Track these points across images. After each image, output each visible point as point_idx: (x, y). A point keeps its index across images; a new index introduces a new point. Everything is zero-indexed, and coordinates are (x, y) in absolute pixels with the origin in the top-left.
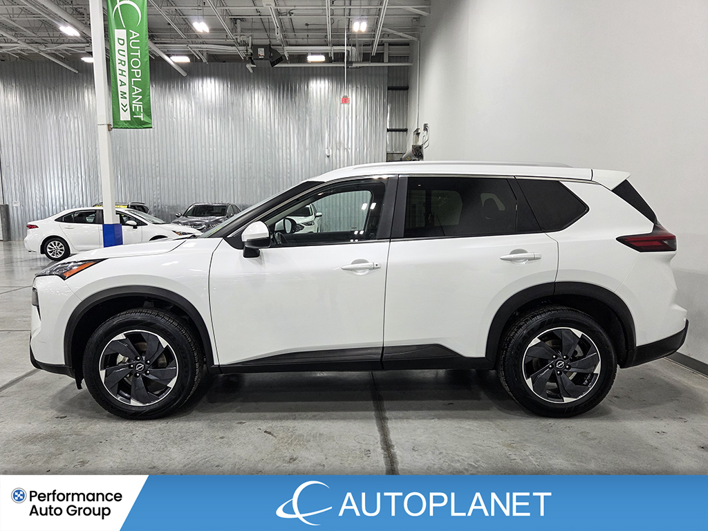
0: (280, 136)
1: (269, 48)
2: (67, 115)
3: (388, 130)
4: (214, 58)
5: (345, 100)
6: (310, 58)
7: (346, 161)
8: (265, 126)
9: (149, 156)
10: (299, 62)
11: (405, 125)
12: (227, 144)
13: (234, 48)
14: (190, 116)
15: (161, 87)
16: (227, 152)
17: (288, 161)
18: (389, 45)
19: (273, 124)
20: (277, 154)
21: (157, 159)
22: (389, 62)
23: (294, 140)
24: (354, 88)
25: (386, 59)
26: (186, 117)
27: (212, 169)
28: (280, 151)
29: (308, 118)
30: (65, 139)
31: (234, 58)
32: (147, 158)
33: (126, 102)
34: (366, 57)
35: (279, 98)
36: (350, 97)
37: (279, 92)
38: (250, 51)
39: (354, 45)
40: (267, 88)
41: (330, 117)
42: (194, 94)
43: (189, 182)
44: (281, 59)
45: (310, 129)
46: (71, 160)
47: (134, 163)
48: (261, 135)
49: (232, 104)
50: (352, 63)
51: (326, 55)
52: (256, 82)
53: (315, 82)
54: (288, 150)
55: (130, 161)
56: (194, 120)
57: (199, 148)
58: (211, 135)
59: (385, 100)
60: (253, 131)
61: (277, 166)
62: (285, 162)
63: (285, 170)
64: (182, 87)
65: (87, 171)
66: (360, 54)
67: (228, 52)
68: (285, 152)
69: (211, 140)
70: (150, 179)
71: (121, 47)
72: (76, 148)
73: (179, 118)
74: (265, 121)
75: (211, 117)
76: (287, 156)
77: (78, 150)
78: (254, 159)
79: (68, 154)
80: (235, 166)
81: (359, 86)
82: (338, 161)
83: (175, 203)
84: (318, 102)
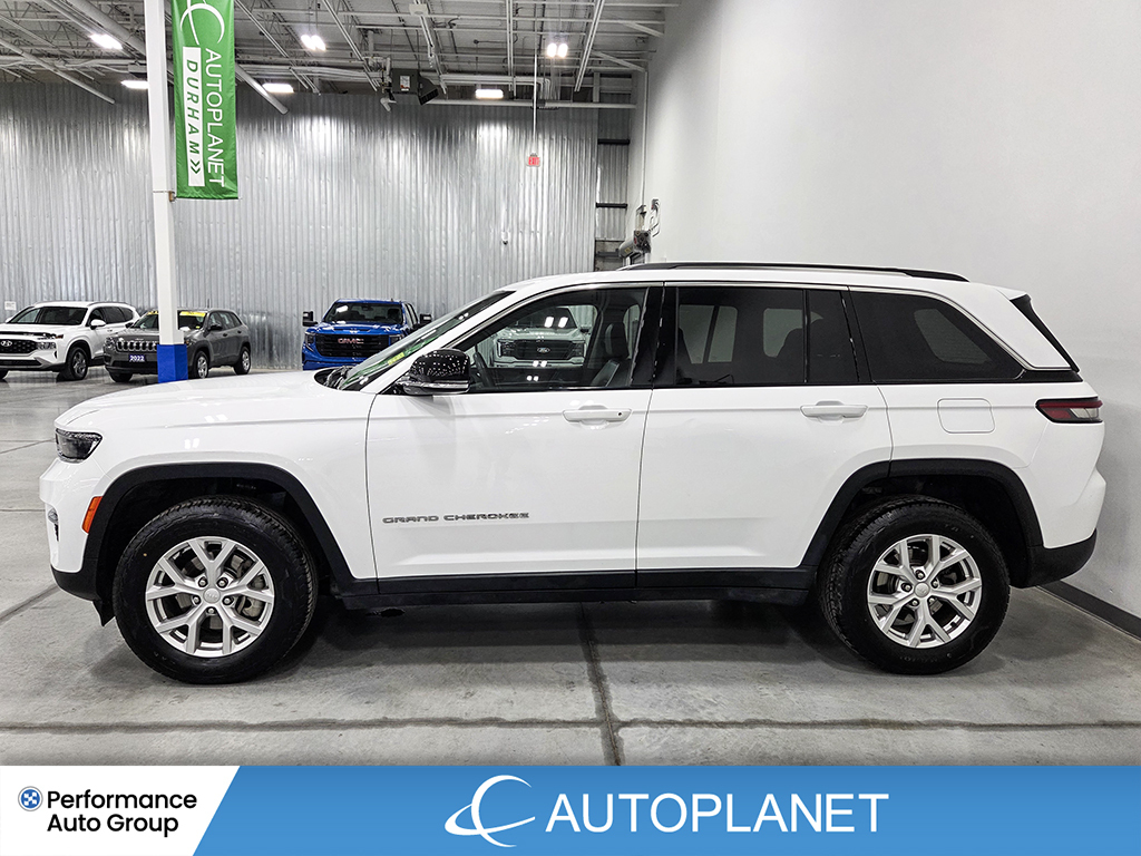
0: (432, 210)
1: (415, 75)
2: (95, 168)
3: (598, 206)
4: (330, 87)
5: (534, 160)
6: (480, 93)
7: (532, 251)
9: (225, 236)
10: (462, 98)
11: (624, 197)
12: (348, 220)
13: (362, 74)
14: (291, 176)
15: (246, 129)
16: (348, 233)
17: (443, 249)
18: (602, 75)
19: (420, 191)
20: (426, 238)
21: (237, 240)
22: (600, 102)
23: (453, 216)
24: (547, 141)
25: (596, 97)
26: (285, 177)
27: (324, 258)
28: (431, 232)
29: (475, 184)
30: (91, 207)
31: (363, 88)
32: (221, 239)
33: (198, 158)
34: (565, 94)
35: (431, 151)
36: (540, 155)
37: (432, 138)
38: (388, 80)
39: (548, 75)
40: (412, 135)
41: (509, 182)
42: (298, 141)
43: (288, 278)
44: (435, 94)
45: (478, 201)
46: (100, 240)
47: (200, 245)
48: (402, 208)
49: (358, 158)
50: (543, 101)
51: (504, 88)
52: (395, 124)
53: (486, 128)
54: (443, 232)
55: (194, 243)
56: (297, 181)
57: (305, 224)
58: (324, 206)
59: (594, 160)
60: (390, 201)
61: (426, 257)
62: (437, 249)
63: (438, 261)
64: (279, 130)
65: (125, 256)
66: (556, 89)
67: (352, 79)
68: (438, 234)
69: (323, 213)
70: (226, 271)
71: (193, 75)
72: (109, 220)
73: (273, 177)
74: (408, 186)
75: (323, 177)
76: (441, 241)
77: (112, 222)
78: (390, 243)
79: (95, 227)
80: (360, 254)
81: (554, 137)
82: (520, 251)
83: (264, 309)
84: (492, 159)
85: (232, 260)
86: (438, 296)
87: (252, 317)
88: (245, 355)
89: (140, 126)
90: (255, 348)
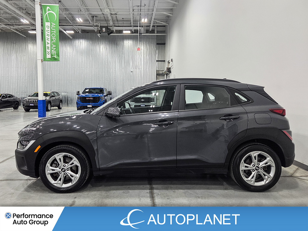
0: (112, 63)
1: (107, 28)
2: (20, 54)
3: (157, 61)
4: (84, 31)
5: (139, 49)
6: (124, 32)
7: (139, 74)
8: (105, 59)
9: (55, 71)
10: (119, 33)
11: (164, 58)
12: (89, 67)
13: (92, 28)
14: (73, 55)
15: (61, 43)
16: (89, 70)
17: (115, 74)
18: (157, 26)
19: (108, 58)
20: (110, 71)
21: (59, 73)
22: (157, 33)
23: (118, 65)
25: (156, 32)
27: (82, 77)
28: (112, 69)
29: (123, 56)
30: (19, 64)
31: (93, 31)
32: (54, 72)
33: (49, 50)
34: (147, 31)
35: (111, 47)
36: (141, 48)
37: (111, 44)
38: (99, 29)
39: (142, 26)
40: (106, 43)
41: (132, 55)
42: (75, 46)
43: (72, 82)
44: (112, 32)
45: (124, 60)
46: (21, 73)
47: (49, 74)
48: (103, 63)
49: (91, 50)
50: (141, 34)
51: (131, 30)
52: (101, 41)
53: (126, 41)
54: (115, 69)
55: (47, 74)
56: (75, 56)
57: (77, 68)
58: (82, 63)
59: (156, 49)
60: (100, 61)
61: (110, 76)
62: (113, 74)
63: (113, 77)
64: (70, 43)
65: (28, 78)
66: (145, 30)
67: (90, 29)
68: (113, 70)
69: (82, 65)
70: (56, 81)
71: (48, 29)
72: (24, 68)
73: (68, 55)
74: (105, 57)
75: (82, 55)
76: (114, 72)
77: (25, 69)
78: (100, 73)
79: (20, 70)
80: (92, 76)
81: (144, 43)
82: (136, 74)
83: (66, 91)
84: (128, 49)
85: (57, 78)
86: (113, 86)
87: (63, 93)
88: (61, 103)
89: (33, 43)
90: (63, 102)
